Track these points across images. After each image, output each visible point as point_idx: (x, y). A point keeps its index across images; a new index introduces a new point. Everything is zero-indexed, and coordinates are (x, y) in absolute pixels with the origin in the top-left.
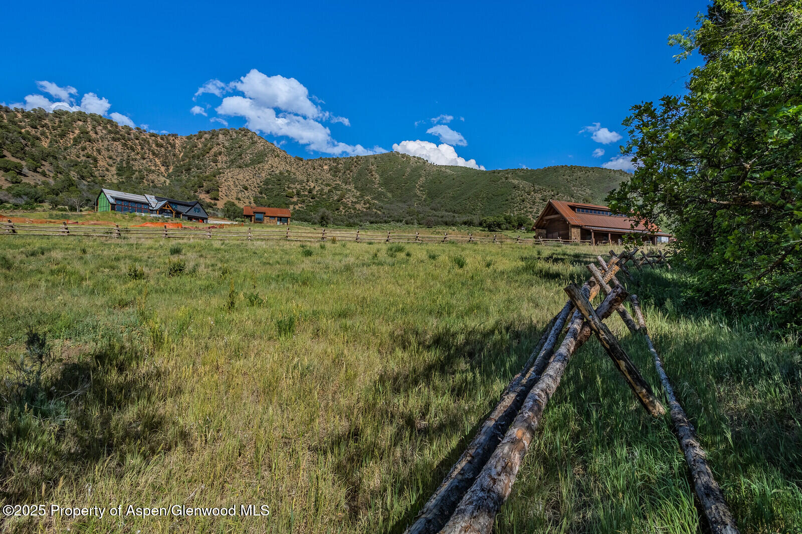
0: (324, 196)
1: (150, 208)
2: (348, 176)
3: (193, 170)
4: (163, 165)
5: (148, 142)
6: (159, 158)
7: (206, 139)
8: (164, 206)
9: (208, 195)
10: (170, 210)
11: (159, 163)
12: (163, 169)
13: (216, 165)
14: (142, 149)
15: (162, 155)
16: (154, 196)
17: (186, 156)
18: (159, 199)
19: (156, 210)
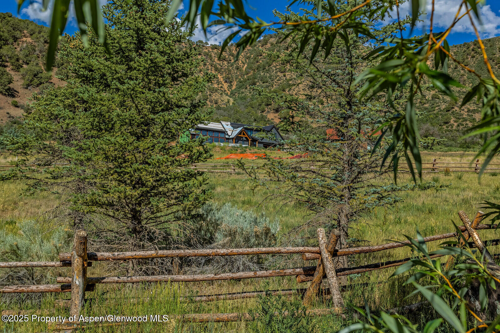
0: (426, 105)
1: (227, 137)
2: (462, 72)
3: (258, 84)
4: (226, 82)
5: (211, 56)
6: (222, 74)
7: (272, 44)
8: (240, 133)
9: (277, 115)
10: (246, 138)
11: (222, 80)
12: (226, 86)
13: (285, 76)
14: (205, 65)
15: (225, 69)
16: (229, 123)
17: (250, 68)
18: (235, 126)
19: (233, 139)
